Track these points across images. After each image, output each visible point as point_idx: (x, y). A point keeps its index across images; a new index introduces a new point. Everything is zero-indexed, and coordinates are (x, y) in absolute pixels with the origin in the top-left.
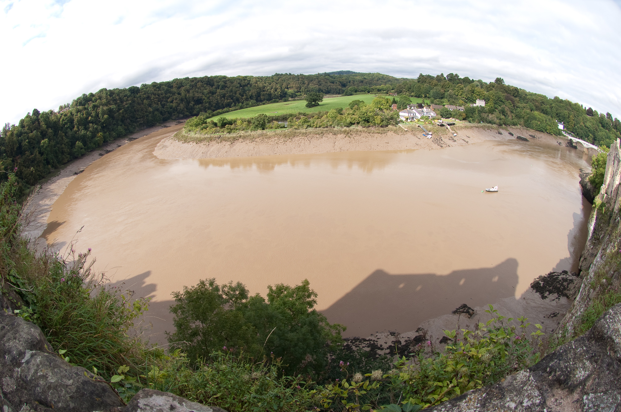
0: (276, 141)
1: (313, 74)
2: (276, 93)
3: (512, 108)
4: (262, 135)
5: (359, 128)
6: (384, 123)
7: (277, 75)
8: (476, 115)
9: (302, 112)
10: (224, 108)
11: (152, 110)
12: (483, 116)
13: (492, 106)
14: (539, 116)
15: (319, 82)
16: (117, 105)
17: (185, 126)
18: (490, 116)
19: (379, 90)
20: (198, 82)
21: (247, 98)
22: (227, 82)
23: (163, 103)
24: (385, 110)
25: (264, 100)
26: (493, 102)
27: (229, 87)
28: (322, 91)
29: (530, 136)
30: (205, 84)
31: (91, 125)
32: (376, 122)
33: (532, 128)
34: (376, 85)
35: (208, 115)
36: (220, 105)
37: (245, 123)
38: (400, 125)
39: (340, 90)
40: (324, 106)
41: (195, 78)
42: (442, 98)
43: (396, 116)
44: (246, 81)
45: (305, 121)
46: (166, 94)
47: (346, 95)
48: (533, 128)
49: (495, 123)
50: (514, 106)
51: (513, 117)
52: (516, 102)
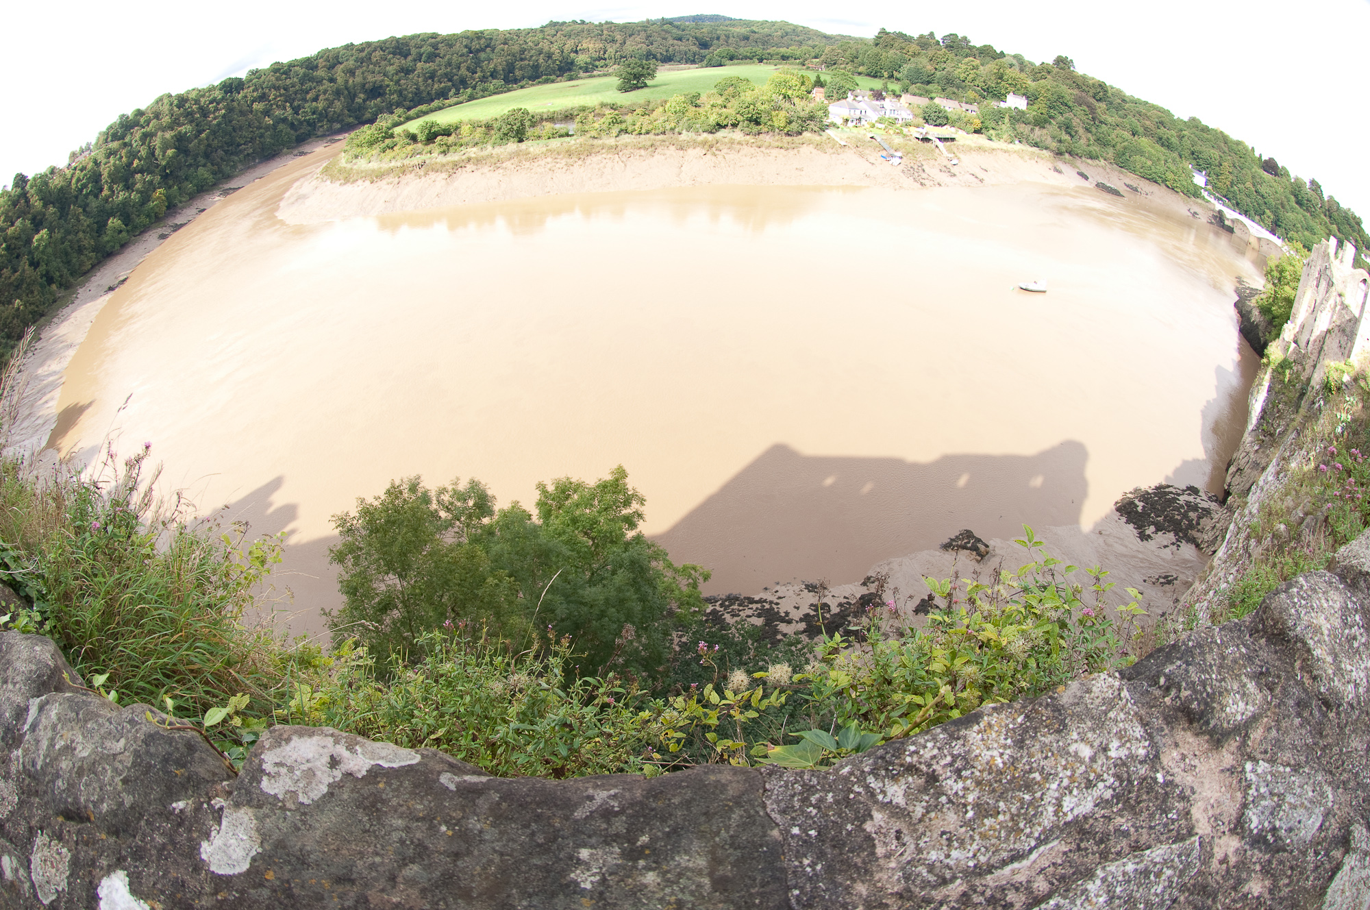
0: (549, 166)
1: (636, 21)
2: (550, 62)
3: (1088, 121)
4: (517, 154)
5: (737, 135)
6: (794, 126)
7: (553, 24)
8: (1006, 126)
9: (608, 100)
10: (432, 100)
11: (271, 122)
12: (1021, 130)
13: (1043, 111)
14: (1150, 149)
15: (648, 37)
16: (194, 124)
17: (346, 148)
18: (1038, 131)
19: (784, 58)
20: (375, 50)
21: (484, 77)
22: (440, 45)
23: (296, 103)
24: (796, 101)
25: (523, 78)
26: (1046, 104)
27: (445, 55)
28: (655, 57)
29: (1128, 186)
30: (389, 53)
31: (138, 176)
32: (776, 124)
33: (1134, 172)
34: (777, 45)
35: (396, 118)
36: (424, 95)
37: (479, 130)
38: (830, 132)
39: (695, 54)
40: (658, 89)
41: (369, 44)
42: (929, 83)
43: (820, 113)
44: (483, 41)
45: (615, 122)
46: (302, 84)
47: (710, 65)
49: (1046, 148)
50: (1094, 119)
51: (1089, 140)
52: (1099, 111)
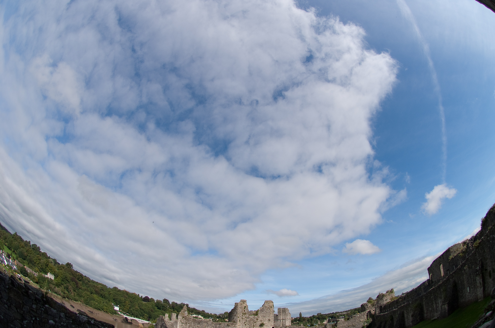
3: (75, 287)
8: (46, 284)
12: (51, 286)
13: (59, 282)
14: (97, 298)
18: (57, 288)
26: (61, 279)
29: (89, 311)
48: (92, 306)
49: (60, 295)
50: (77, 287)
51: (75, 294)
52: (79, 284)
